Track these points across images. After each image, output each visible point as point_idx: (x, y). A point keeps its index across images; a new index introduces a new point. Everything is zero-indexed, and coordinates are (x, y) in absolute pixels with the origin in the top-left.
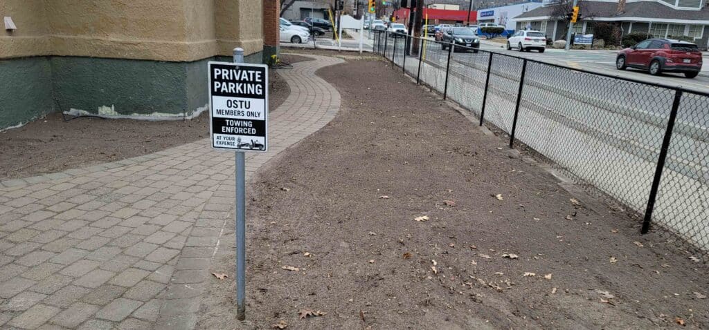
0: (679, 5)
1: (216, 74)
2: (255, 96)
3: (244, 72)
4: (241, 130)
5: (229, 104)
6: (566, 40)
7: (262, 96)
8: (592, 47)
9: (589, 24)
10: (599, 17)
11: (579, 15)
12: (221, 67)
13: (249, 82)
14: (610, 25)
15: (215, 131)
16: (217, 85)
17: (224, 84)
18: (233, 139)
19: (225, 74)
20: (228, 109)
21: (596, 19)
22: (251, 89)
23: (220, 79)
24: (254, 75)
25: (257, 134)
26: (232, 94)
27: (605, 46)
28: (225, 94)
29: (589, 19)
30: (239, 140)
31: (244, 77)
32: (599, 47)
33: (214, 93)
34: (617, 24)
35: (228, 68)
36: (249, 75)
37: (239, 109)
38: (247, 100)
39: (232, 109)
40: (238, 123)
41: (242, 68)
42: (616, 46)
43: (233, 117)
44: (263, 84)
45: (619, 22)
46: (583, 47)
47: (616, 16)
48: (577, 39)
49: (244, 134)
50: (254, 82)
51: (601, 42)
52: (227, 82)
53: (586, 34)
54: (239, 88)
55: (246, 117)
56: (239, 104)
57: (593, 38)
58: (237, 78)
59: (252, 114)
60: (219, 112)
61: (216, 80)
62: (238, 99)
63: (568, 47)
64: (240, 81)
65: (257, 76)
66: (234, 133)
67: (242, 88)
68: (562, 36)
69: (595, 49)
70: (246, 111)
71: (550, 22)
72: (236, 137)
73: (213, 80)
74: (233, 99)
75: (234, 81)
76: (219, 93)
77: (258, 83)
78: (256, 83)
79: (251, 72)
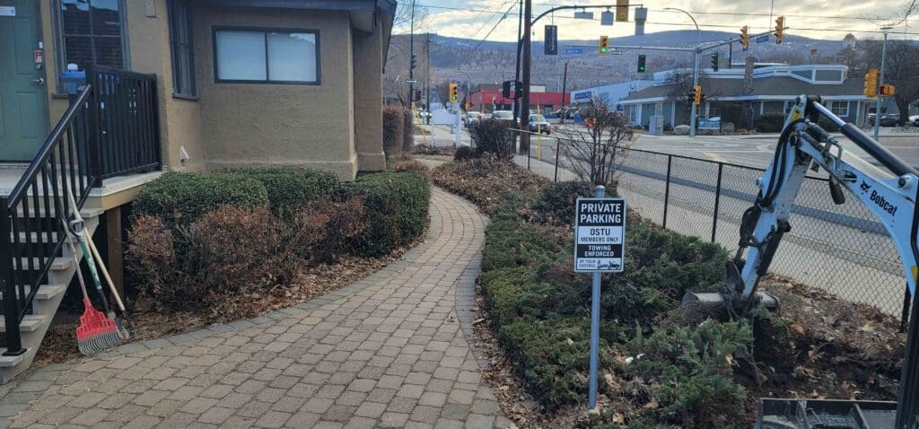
0: (816, 79)
1: (583, 208)
2: (615, 224)
3: (607, 205)
4: (601, 254)
5: (592, 232)
6: (689, 124)
7: (621, 224)
8: (721, 132)
9: (713, 104)
10: (725, 96)
11: (702, 95)
12: (587, 202)
13: (611, 213)
14: (737, 105)
15: (578, 256)
16: (583, 217)
17: (589, 216)
18: (594, 261)
19: (590, 208)
20: (591, 236)
21: (721, 99)
22: (611, 218)
23: (586, 212)
24: (615, 207)
25: (615, 256)
26: (595, 224)
27: (736, 132)
28: (589, 224)
29: (713, 99)
30: (599, 262)
31: (608, 209)
32: (728, 133)
33: (580, 224)
34: (744, 104)
35: (594, 202)
36: (610, 207)
37: (601, 236)
38: (608, 227)
39: (595, 236)
40: (599, 248)
41: (605, 202)
42: (749, 130)
43: (595, 243)
44: (622, 214)
45: (748, 102)
46: (710, 133)
47: (744, 95)
48: (702, 123)
49: (603, 257)
50: (615, 213)
51: (731, 126)
52: (592, 214)
53: (710, 117)
54: (601, 218)
55: (606, 242)
56: (601, 232)
57: (721, 121)
58: (600, 210)
59: (612, 239)
60: (584, 239)
61: (583, 213)
62: (600, 228)
63: (693, 132)
64: (602, 213)
65: (617, 208)
66: (595, 257)
67: (604, 218)
68: (683, 120)
69: (724, 135)
70: (606, 237)
71: (665, 103)
72: (597, 260)
73: (580, 213)
74: (595, 228)
75: (598, 213)
76: (584, 224)
77: (618, 213)
78: (616, 213)
79: (612, 205)
